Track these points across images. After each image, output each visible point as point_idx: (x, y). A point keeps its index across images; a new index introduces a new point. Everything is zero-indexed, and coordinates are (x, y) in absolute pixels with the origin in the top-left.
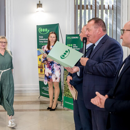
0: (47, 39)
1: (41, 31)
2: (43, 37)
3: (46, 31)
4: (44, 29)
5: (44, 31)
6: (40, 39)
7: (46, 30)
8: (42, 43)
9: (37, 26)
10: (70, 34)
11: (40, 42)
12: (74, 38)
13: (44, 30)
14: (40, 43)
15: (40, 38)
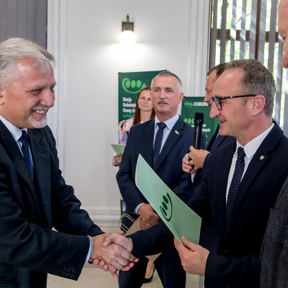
0: (134, 105)
1: (128, 86)
2: (130, 100)
3: (139, 86)
4: (133, 82)
5: (133, 86)
6: (124, 105)
7: (139, 83)
8: (129, 113)
9: (119, 73)
10: (196, 96)
11: (125, 110)
12: (200, 104)
13: (133, 84)
14: (126, 113)
15: (126, 102)
